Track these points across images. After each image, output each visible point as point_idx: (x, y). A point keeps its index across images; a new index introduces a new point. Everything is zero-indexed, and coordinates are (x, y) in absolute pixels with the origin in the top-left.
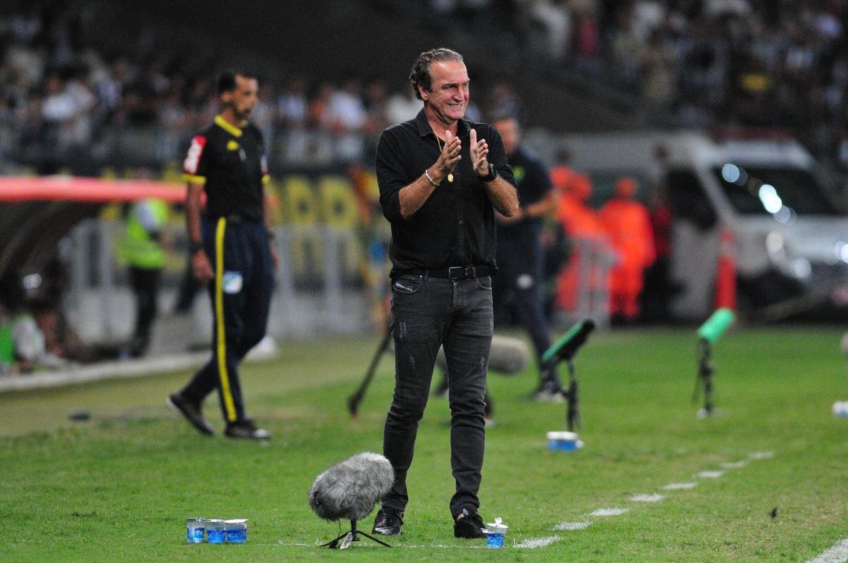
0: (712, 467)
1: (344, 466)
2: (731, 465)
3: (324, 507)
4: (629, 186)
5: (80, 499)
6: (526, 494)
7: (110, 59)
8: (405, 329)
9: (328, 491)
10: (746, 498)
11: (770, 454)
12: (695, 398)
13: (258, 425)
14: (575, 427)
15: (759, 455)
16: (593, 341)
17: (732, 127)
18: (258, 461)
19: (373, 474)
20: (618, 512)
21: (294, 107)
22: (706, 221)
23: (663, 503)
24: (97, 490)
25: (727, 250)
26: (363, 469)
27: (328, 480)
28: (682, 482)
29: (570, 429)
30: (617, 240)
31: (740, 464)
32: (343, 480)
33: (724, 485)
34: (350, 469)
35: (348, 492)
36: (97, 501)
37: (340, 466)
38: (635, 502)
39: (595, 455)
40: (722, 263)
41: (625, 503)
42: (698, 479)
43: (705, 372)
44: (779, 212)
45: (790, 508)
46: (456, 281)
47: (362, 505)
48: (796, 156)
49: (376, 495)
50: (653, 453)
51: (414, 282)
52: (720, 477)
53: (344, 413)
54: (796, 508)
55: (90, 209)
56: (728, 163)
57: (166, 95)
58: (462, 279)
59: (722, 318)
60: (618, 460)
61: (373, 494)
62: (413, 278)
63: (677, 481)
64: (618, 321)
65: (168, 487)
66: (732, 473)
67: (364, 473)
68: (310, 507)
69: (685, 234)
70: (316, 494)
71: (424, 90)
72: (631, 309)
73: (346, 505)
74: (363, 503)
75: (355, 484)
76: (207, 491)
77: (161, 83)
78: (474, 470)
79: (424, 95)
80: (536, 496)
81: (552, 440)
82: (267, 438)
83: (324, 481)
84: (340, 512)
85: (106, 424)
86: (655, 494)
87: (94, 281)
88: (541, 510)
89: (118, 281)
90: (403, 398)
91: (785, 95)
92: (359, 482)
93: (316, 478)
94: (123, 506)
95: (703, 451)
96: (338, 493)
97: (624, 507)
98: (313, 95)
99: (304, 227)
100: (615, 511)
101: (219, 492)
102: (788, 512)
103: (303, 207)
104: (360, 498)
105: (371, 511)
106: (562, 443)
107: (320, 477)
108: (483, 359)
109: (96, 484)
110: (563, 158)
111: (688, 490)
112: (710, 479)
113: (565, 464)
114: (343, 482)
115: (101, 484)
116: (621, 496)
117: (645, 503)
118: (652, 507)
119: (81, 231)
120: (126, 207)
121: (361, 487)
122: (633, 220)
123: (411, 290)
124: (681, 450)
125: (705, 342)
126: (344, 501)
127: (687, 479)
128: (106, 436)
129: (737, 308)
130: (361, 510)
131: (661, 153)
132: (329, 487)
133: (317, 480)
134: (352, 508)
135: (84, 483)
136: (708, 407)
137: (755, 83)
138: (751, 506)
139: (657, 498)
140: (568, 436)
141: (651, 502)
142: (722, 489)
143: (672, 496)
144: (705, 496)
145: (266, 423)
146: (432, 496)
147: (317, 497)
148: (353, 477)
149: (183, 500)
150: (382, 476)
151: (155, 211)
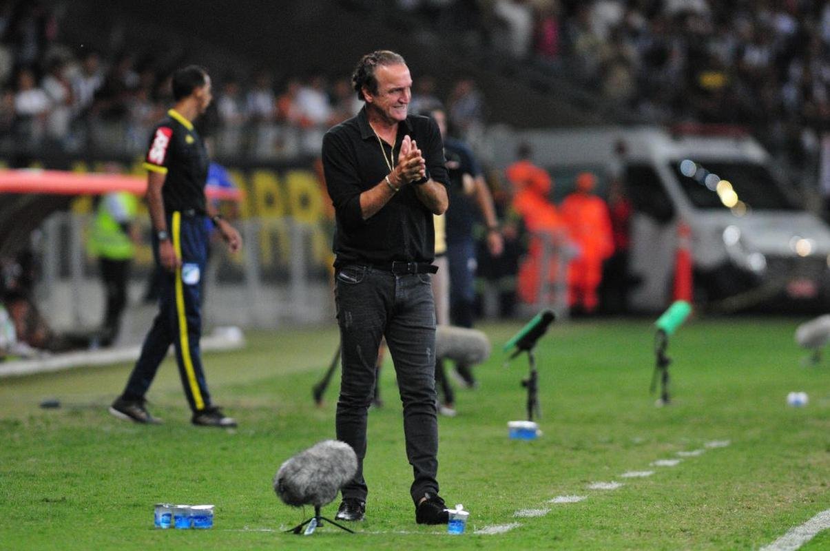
0: (669, 456)
1: (308, 454)
2: (687, 454)
3: (289, 493)
4: (589, 180)
5: (50, 485)
6: (486, 481)
7: (81, 56)
8: (351, 318)
9: (293, 477)
10: (701, 486)
11: (725, 443)
12: (653, 389)
13: (225, 412)
14: (534, 416)
15: (714, 444)
16: (552, 332)
17: (689, 123)
18: (224, 449)
19: (337, 461)
20: (576, 499)
21: (263, 102)
22: (665, 215)
23: (620, 491)
24: (67, 476)
25: (684, 243)
26: (327, 456)
27: (293, 467)
28: (639, 471)
29: (530, 419)
30: (577, 234)
31: (696, 453)
32: (307, 467)
33: (680, 473)
34: (314, 457)
35: (312, 479)
36: (67, 488)
37: (304, 454)
38: (593, 490)
39: (555, 443)
40: (679, 255)
41: (583, 490)
42: (655, 466)
43: (662, 362)
44: (736, 206)
45: (744, 495)
46: (398, 275)
47: (326, 492)
48: (753, 152)
49: (340, 481)
50: (611, 442)
51: (358, 273)
52: (675, 466)
53: (311, 402)
54: (750, 496)
55: (62, 201)
56: (686, 159)
57: (135, 90)
58: (404, 273)
59: (680, 310)
60: (576, 449)
61: (337, 480)
62: (357, 269)
63: (634, 469)
64: (577, 313)
65: (137, 474)
66: (688, 461)
67: (328, 461)
68: (275, 493)
69: (643, 227)
70: (281, 480)
71: (369, 93)
72: (590, 301)
73: (311, 492)
74: (327, 490)
75: (319, 471)
76: (175, 478)
77: (131, 78)
78: (431, 456)
79: (368, 98)
80: (496, 484)
81: (513, 428)
82: (233, 425)
83: (288, 468)
84: (305, 498)
85: (76, 412)
86: (612, 482)
87: (65, 272)
88: (501, 497)
89: (88, 272)
90: (350, 385)
91: (741, 92)
92: (324, 470)
93: (280, 466)
94: (92, 492)
95: (660, 440)
96: (303, 480)
97: (582, 494)
98: (280, 91)
99: (271, 219)
100: (574, 498)
101: (186, 478)
102: (742, 500)
103: (270, 201)
104: (325, 484)
105: (335, 498)
106: (522, 432)
107: (285, 464)
108: (429, 349)
109: (65, 471)
110: (524, 153)
111: (645, 478)
112: (666, 467)
113: (524, 452)
114: (307, 470)
115: (71, 471)
116: (579, 484)
117: (603, 490)
118: (610, 494)
119: (52, 224)
120: (97, 199)
121: (326, 474)
122: (592, 213)
123: (356, 280)
124: (638, 440)
125: (662, 332)
126: (308, 488)
127: (644, 467)
128: (76, 423)
129: (693, 300)
130: (325, 497)
131: (620, 149)
132: (294, 474)
133: (282, 467)
134: (316, 494)
135: (54, 470)
136: (665, 398)
137: (712, 80)
138: (706, 493)
139: (614, 485)
140: (528, 425)
141: (609, 490)
142: (678, 477)
143: (629, 484)
144: (661, 485)
145: (232, 410)
146: (394, 483)
147: (282, 484)
148: (317, 464)
149: (151, 487)
150: (346, 464)
151: (124, 203)
